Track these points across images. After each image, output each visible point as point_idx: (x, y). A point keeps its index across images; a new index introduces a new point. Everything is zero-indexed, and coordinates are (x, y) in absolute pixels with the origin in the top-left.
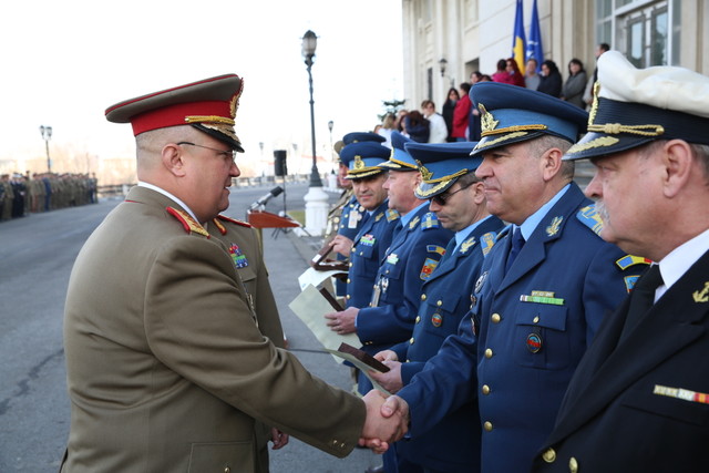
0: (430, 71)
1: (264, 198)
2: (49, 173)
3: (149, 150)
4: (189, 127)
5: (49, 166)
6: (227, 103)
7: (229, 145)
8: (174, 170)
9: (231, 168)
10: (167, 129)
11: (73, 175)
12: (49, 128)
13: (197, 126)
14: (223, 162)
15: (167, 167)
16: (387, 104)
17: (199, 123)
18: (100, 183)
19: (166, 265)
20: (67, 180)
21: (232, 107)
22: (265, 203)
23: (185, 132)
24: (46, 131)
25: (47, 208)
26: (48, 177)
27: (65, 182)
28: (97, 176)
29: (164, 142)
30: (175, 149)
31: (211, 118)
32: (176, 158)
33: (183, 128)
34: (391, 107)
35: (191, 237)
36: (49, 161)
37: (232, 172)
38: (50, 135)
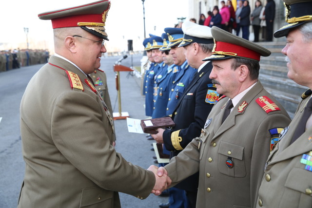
0: (200, 3)
1: (120, 60)
2: (28, 49)
3: (59, 38)
4: (79, 28)
5: (28, 46)
6: (101, 15)
7: (100, 37)
8: (71, 49)
9: (101, 48)
10: (68, 28)
11: (39, 50)
12: (28, 29)
13: (83, 27)
14: (97, 46)
15: (68, 48)
16: (178, 19)
17: (85, 26)
18: (50, 54)
19: (60, 107)
20: (36, 52)
21: (103, 17)
22: (120, 61)
23: (78, 31)
24: (26, 30)
25: (27, 65)
26: (27, 51)
27: (35, 53)
28: (49, 51)
29: (66, 35)
30: (72, 39)
31: (91, 24)
32: (72, 43)
33: (76, 28)
34: (180, 20)
35: (73, 91)
36: (28, 43)
37: (102, 50)
38: (28, 31)
